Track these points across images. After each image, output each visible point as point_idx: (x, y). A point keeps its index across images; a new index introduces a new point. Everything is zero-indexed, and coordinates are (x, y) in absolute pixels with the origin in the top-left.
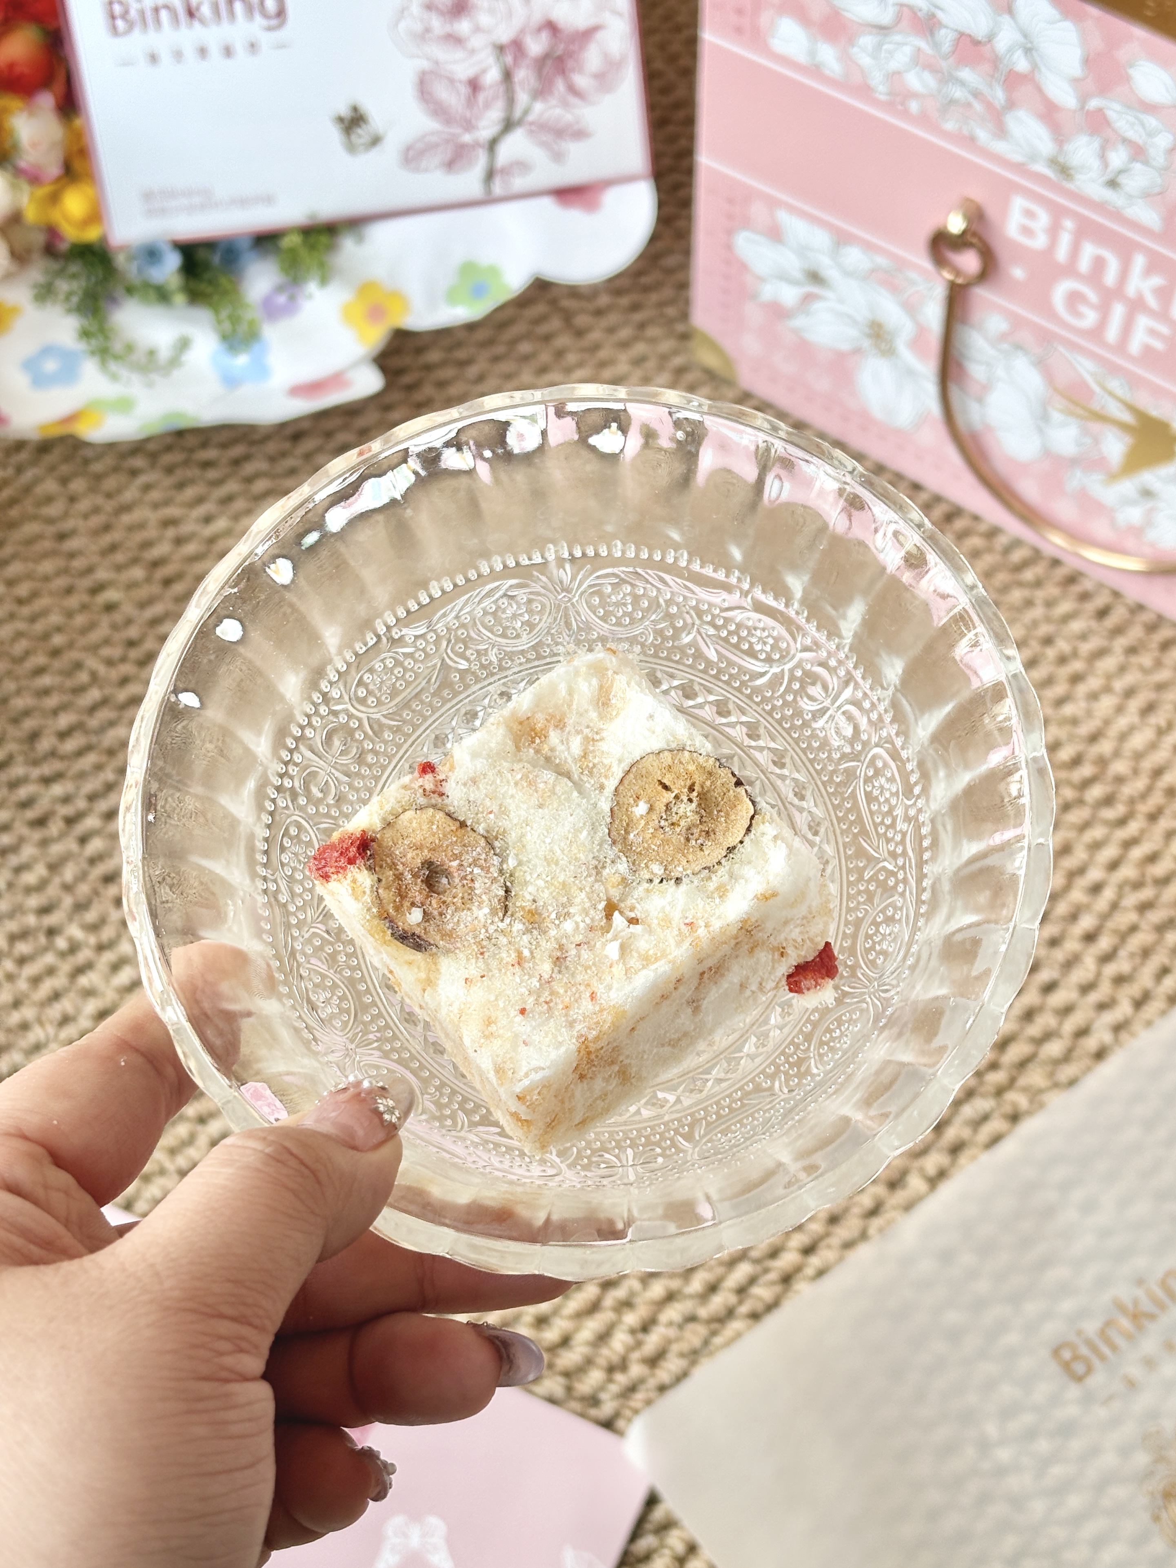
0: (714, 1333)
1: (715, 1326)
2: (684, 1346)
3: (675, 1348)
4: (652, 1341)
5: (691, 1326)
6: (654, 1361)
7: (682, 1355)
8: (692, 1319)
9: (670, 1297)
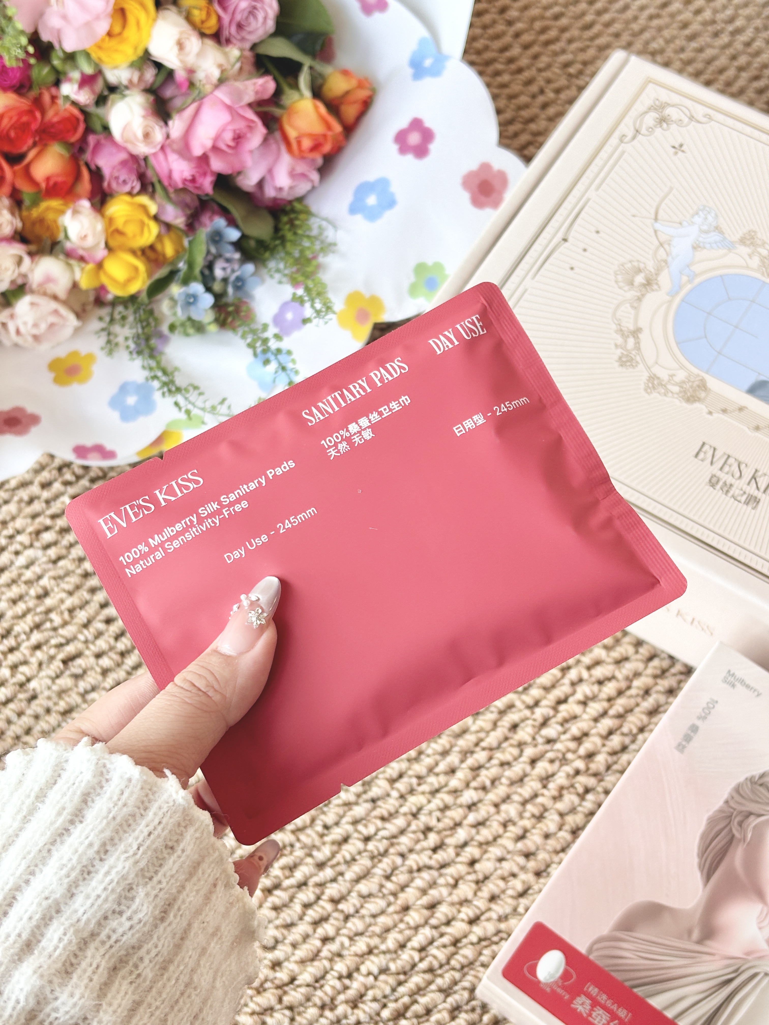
0: (400, 983)
1: (402, 977)
2: (378, 993)
3: (370, 994)
4: (356, 985)
5: (382, 977)
6: (354, 1004)
7: (375, 1000)
8: (384, 971)
9: (370, 952)
